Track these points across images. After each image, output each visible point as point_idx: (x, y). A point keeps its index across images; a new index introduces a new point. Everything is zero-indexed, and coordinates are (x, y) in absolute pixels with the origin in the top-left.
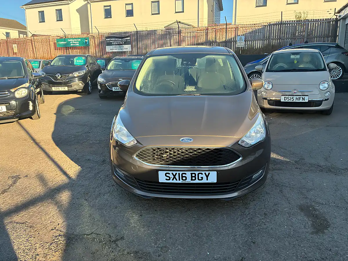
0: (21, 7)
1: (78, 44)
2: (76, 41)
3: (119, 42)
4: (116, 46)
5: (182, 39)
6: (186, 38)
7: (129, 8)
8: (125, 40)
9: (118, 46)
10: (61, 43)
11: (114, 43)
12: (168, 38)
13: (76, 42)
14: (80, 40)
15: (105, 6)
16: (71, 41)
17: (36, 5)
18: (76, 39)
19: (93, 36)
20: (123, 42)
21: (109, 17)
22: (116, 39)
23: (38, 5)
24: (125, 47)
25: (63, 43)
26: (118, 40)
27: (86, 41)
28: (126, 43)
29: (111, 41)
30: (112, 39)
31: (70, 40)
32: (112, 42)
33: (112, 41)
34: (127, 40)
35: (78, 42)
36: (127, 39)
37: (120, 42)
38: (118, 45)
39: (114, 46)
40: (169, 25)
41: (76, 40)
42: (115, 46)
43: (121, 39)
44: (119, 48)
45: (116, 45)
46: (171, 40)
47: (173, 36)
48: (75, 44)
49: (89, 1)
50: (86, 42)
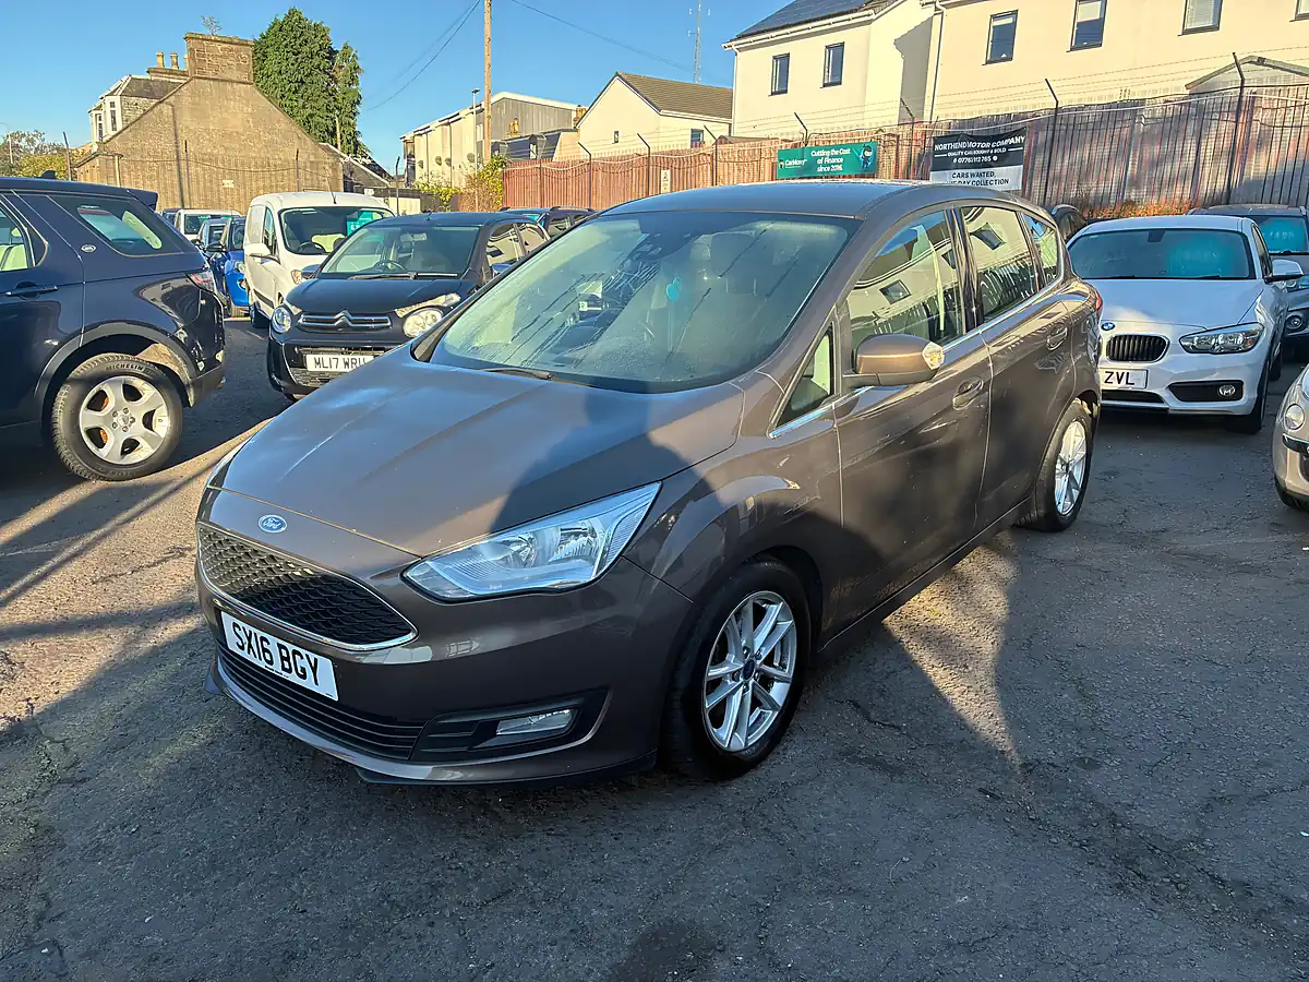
0: (726, 45)
1: (840, 168)
2: (835, 157)
3: (981, 155)
4: (965, 171)
5: (1254, 135)
6: (1278, 131)
7: (1089, 12)
8: (1001, 147)
9: (973, 171)
10: (790, 163)
11: (961, 160)
12: (1190, 131)
13: (834, 161)
14: (847, 152)
15: (994, 17)
16: (820, 157)
17: (768, 35)
18: (837, 147)
19: (893, 135)
20: (994, 154)
21: (1004, 56)
22: (971, 145)
23: (774, 34)
24: (1000, 175)
25: (795, 162)
26: (976, 148)
27: (868, 154)
28: (1004, 159)
29: (950, 154)
30: (955, 146)
31: (818, 154)
32: (954, 157)
33: (954, 154)
34: (1013, 146)
35: (842, 160)
36: (1012, 141)
37: (984, 155)
38: (975, 166)
39: (957, 171)
40: (1211, 76)
41: (836, 153)
42: (960, 171)
43: (988, 145)
44: (977, 179)
45: (965, 166)
46: (1203, 142)
47: (1214, 124)
48: (830, 165)
49: (938, 4)
50: (866, 158)
